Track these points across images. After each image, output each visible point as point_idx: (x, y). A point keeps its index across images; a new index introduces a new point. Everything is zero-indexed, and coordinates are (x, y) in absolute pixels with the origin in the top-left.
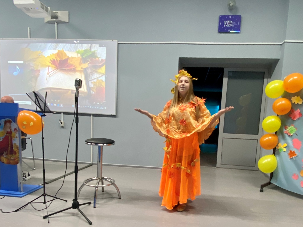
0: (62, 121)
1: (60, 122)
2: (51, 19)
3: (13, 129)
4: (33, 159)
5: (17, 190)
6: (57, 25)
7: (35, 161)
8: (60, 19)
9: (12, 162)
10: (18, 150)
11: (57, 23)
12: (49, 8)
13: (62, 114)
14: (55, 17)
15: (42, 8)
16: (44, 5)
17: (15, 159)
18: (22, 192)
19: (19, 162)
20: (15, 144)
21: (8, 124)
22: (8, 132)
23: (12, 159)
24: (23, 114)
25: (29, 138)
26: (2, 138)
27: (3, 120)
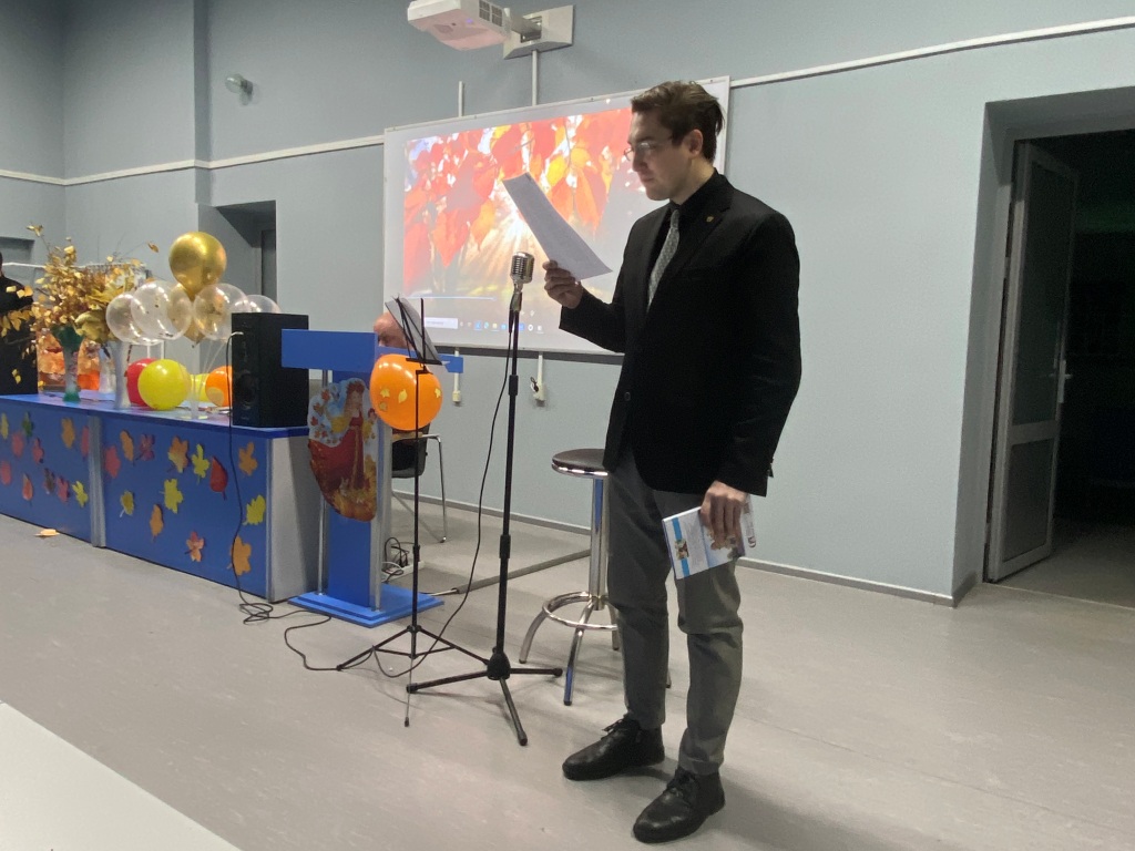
0: (539, 384)
1: (533, 385)
2: (522, 41)
3: (365, 410)
4: (443, 503)
5: (366, 602)
6: (538, 57)
7: (449, 510)
8: (546, 38)
10: (375, 474)
11: (539, 52)
12: (507, 11)
13: (540, 357)
14: (534, 33)
15: (484, 15)
16: (491, 4)
17: (365, 505)
18: (378, 612)
19: (376, 514)
20: (369, 457)
21: (355, 394)
22: (353, 419)
23: (360, 504)
24: (386, 365)
25: (435, 438)
26: (339, 435)
27: (345, 383)
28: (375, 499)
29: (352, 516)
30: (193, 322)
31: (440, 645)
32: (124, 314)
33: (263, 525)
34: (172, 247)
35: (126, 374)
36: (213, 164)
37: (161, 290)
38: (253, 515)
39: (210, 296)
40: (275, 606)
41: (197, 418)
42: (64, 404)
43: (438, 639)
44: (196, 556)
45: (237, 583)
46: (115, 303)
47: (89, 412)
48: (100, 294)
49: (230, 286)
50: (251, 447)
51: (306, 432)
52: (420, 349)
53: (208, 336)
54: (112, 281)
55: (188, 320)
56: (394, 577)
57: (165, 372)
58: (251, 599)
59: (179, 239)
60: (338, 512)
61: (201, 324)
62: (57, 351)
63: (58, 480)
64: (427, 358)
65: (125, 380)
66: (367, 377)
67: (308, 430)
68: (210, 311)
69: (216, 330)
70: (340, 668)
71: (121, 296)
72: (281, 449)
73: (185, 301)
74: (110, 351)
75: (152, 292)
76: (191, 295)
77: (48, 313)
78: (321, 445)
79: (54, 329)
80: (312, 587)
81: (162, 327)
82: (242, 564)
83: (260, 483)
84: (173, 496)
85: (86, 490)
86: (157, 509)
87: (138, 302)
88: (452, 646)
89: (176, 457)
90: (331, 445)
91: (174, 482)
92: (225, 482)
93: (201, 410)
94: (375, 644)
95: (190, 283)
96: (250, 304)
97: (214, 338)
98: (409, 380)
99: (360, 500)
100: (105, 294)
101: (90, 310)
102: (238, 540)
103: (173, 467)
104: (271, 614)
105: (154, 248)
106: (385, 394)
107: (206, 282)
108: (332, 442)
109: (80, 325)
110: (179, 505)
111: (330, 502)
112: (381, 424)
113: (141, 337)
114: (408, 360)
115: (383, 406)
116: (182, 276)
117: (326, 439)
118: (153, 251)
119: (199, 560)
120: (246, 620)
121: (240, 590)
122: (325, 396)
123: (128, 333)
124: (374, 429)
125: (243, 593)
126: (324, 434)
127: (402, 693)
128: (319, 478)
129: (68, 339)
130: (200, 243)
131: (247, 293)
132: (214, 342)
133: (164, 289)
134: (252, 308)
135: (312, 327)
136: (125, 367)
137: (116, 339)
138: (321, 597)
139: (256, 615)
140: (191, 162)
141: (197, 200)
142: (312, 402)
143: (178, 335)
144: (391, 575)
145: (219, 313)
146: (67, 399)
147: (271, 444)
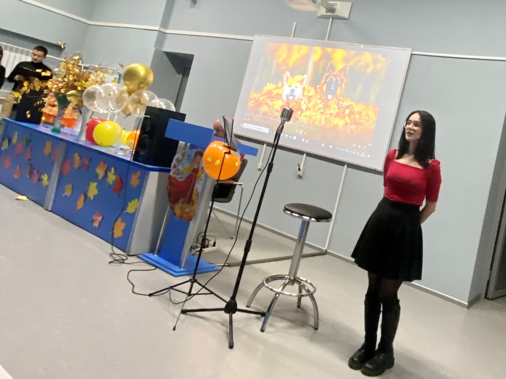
0: (301, 167)
1: (298, 168)
3: (201, 167)
6: (332, 21)
8: (337, 13)
9: (185, 216)
10: (197, 199)
11: (333, 18)
13: (305, 155)
14: (332, 10)
17: (189, 213)
18: (182, 269)
19: (193, 219)
20: (197, 189)
22: (194, 169)
23: (186, 212)
25: (241, 185)
26: (185, 176)
27: (195, 151)
29: (182, 218)
30: (127, 106)
32: (92, 96)
33: (134, 214)
35: (87, 124)
36: (168, 31)
37: (115, 88)
38: (130, 209)
39: (140, 95)
40: (129, 258)
41: (116, 153)
43: (204, 287)
44: (96, 224)
47: (62, 140)
48: (83, 82)
49: (152, 93)
50: (139, 174)
52: (229, 142)
54: (93, 78)
55: (125, 104)
57: (109, 127)
58: (118, 251)
59: (132, 65)
60: (175, 214)
61: (131, 108)
62: (54, 106)
63: (35, 172)
65: (86, 128)
66: (205, 149)
68: (138, 102)
69: (138, 112)
70: (150, 295)
71: (94, 86)
72: (153, 177)
73: (126, 95)
74: (82, 112)
75: (110, 88)
76: (130, 93)
78: (175, 179)
80: (152, 251)
81: (110, 105)
82: (118, 233)
83: (138, 193)
84: (93, 190)
85: (49, 179)
86: (83, 196)
87: (102, 91)
88: (212, 293)
89: (100, 171)
90: (180, 180)
92: (121, 189)
93: (122, 149)
96: (160, 103)
97: (136, 116)
98: (221, 155)
100: (87, 83)
102: (120, 220)
105: (122, 66)
106: (209, 160)
108: (180, 178)
109: (70, 95)
110: (95, 196)
111: (172, 208)
114: (224, 146)
115: (207, 165)
117: (179, 176)
119: (97, 226)
120: (110, 262)
121: (113, 245)
126: (178, 174)
129: (63, 102)
130: (141, 70)
131: (159, 97)
134: (160, 105)
135: (187, 121)
136: (88, 121)
137: (86, 108)
138: (155, 256)
139: (117, 260)
140: (157, 28)
141: (155, 46)
143: (118, 111)
144: (197, 252)
145: (142, 104)
146: (54, 130)
147: (148, 174)
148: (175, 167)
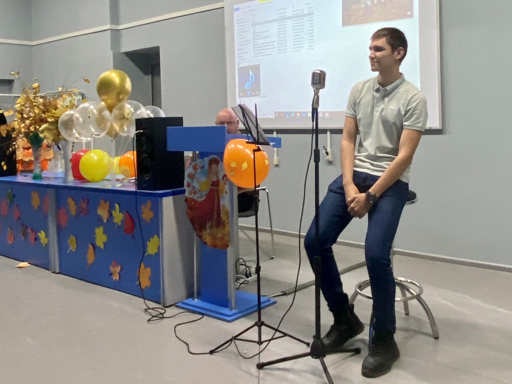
0: (329, 150)
1: (324, 151)
3: (221, 175)
5: (225, 304)
10: (228, 218)
13: (329, 133)
17: (223, 238)
18: (234, 311)
19: (230, 244)
20: (224, 206)
21: (214, 166)
22: (213, 182)
23: (219, 238)
24: (233, 146)
25: (264, 189)
26: (205, 193)
27: (207, 159)
28: (229, 234)
29: (215, 246)
30: (112, 126)
31: (278, 334)
32: (69, 124)
33: (158, 254)
34: (98, 80)
35: (71, 160)
36: (121, 27)
37: (92, 107)
38: (151, 249)
39: (122, 109)
40: (166, 309)
41: (115, 187)
42: (32, 181)
43: (276, 330)
44: (116, 277)
45: (142, 294)
46: (63, 117)
47: (48, 186)
48: (54, 111)
49: (134, 102)
50: (149, 203)
51: (183, 192)
52: (255, 136)
53: (121, 134)
54: (62, 103)
55: (109, 125)
56: (242, 285)
57: (96, 158)
58: (152, 305)
59: (102, 75)
60: (205, 243)
61: (117, 127)
62: (28, 149)
63: (29, 231)
64: (260, 141)
65: (70, 165)
66: (221, 154)
67: (185, 190)
68: (122, 118)
69: (126, 129)
70: (212, 352)
71: (67, 113)
72: (168, 203)
73: (107, 113)
74: (60, 146)
75: (86, 109)
76: (110, 108)
77: (23, 125)
78: (193, 200)
79: (27, 135)
80: (190, 295)
81: (93, 130)
82: (145, 282)
83: (155, 227)
84: (100, 238)
85: (47, 236)
86: (90, 246)
87: (77, 115)
88: (285, 335)
89: (103, 212)
90: (200, 200)
91: (101, 229)
92: (133, 227)
93: (118, 180)
94: (234, 335)
95: (109, 101)
96: (145, 112)
97: (125, 135)
98: (248, 155)
99: (219, 235)
100: (57, 111)
101: (48, 122)
102: (143, 266)
103: (100, 219)
104: (165, 315)
105: (87, 81)
106: (233, 165)
107: (119, 100)
108: (200, 197)
109: (42, 132)
110: (105, 244)
111: (200, 237)
112: (231, 184)
113: (79, 137)
114: (247, 142)
115: (233, 173)
116: (104, 97)
117: (196, 195)
118: (87, 83)
119: (118, 279)
120: (149, 320)
121: (145, 299)
122: (195, 168)
123: (71, 135)
124: (227, 188)
125: (146, 300)
126: (195, 193)
127: (254, 370)
128: (192, 221)
129: (35, 141)
130: (114, 76)
131: (144, 105)
132: (125, 137)
133: (92, 106)
134: (148, 115)
135: (186, 124)
136: (70, 157)
137: (65, 140)
138: (196, 302)
139: (155, 316)
140: (108, 27)
141: (112, 49)
142: (187, 172)
143: (103, 134)
144: (241, 284)
145: (127, 119)
146: (35, 178)
148: (189, 185)
